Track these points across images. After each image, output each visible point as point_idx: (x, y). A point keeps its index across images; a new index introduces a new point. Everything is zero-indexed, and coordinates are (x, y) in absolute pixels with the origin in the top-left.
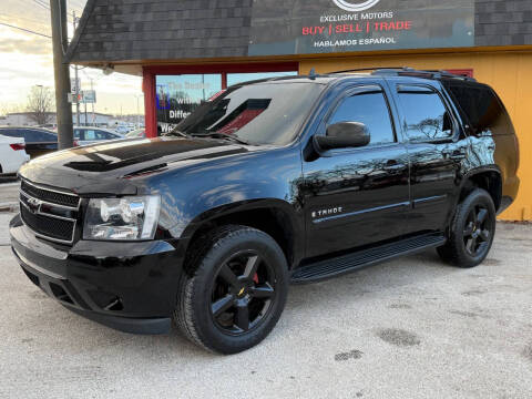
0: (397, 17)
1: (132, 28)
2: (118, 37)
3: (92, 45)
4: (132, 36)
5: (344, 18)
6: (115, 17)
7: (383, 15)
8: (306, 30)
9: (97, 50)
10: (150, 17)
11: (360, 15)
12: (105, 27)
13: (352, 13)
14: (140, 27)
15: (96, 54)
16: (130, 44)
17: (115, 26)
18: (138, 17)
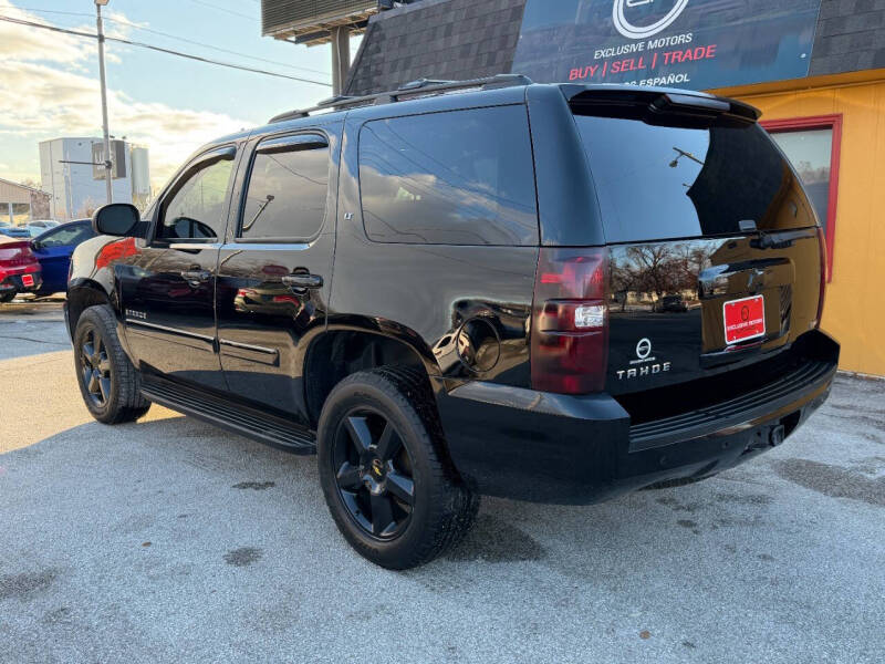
0: (697, 41)
5: (625, 49)
7: (679, 39)
8: (574, 73)
11: (646, 45)
13: (636, 41)
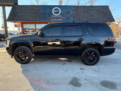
1: (19, 16)
2: (17, 17)
3: (12, 18)
4: (20, 17)
5: (55, 16)
6: (16, 14)
7: (60, 16)
8: (49, 18)
9: (13, 19)
10: (23, 14)
11: (57, 16)
12: (14, 15)
14: (21, 16)
15: (13, 20)
16: (19, 18)
17: (16, 15)
18: (20, 14)
